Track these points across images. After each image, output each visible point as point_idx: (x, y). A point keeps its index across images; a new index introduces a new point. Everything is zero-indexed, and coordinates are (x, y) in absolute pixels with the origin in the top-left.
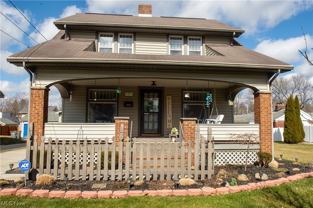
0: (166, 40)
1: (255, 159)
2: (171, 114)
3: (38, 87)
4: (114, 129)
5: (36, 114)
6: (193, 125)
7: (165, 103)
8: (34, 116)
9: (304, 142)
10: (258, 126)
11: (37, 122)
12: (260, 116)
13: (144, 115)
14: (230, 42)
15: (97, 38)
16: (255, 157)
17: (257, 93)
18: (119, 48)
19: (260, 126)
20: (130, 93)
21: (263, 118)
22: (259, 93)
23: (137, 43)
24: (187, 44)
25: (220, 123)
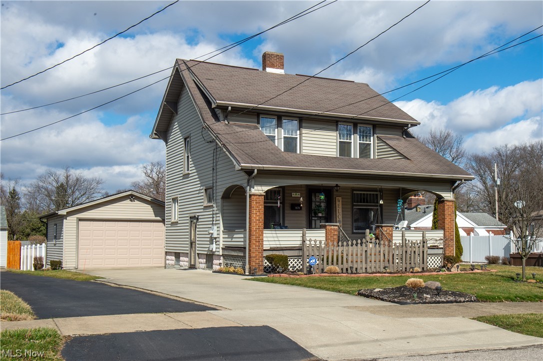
0: (335, 128)
1: (439, 264)
2: (341, 219)
3: (257, 192)
4: (324, 235)
5: (257, 220)
6: (391, 231)
7: (334, 205)
8: (255, 222)
9: (462, 261)
10: (443, 232)
11: (259, 229)
12: (444, 222)
13: (312, 220)
14: (403, 133)
15: (258, 123)
16: (439, 262)
17: (440, 200)
18: (283, 136)
19: (444, 232)
20: (298, 194)
21: (447, 224)
22: (444, 201)
23: (304, 131)
24: (357, 134)
25: (404, 229)
